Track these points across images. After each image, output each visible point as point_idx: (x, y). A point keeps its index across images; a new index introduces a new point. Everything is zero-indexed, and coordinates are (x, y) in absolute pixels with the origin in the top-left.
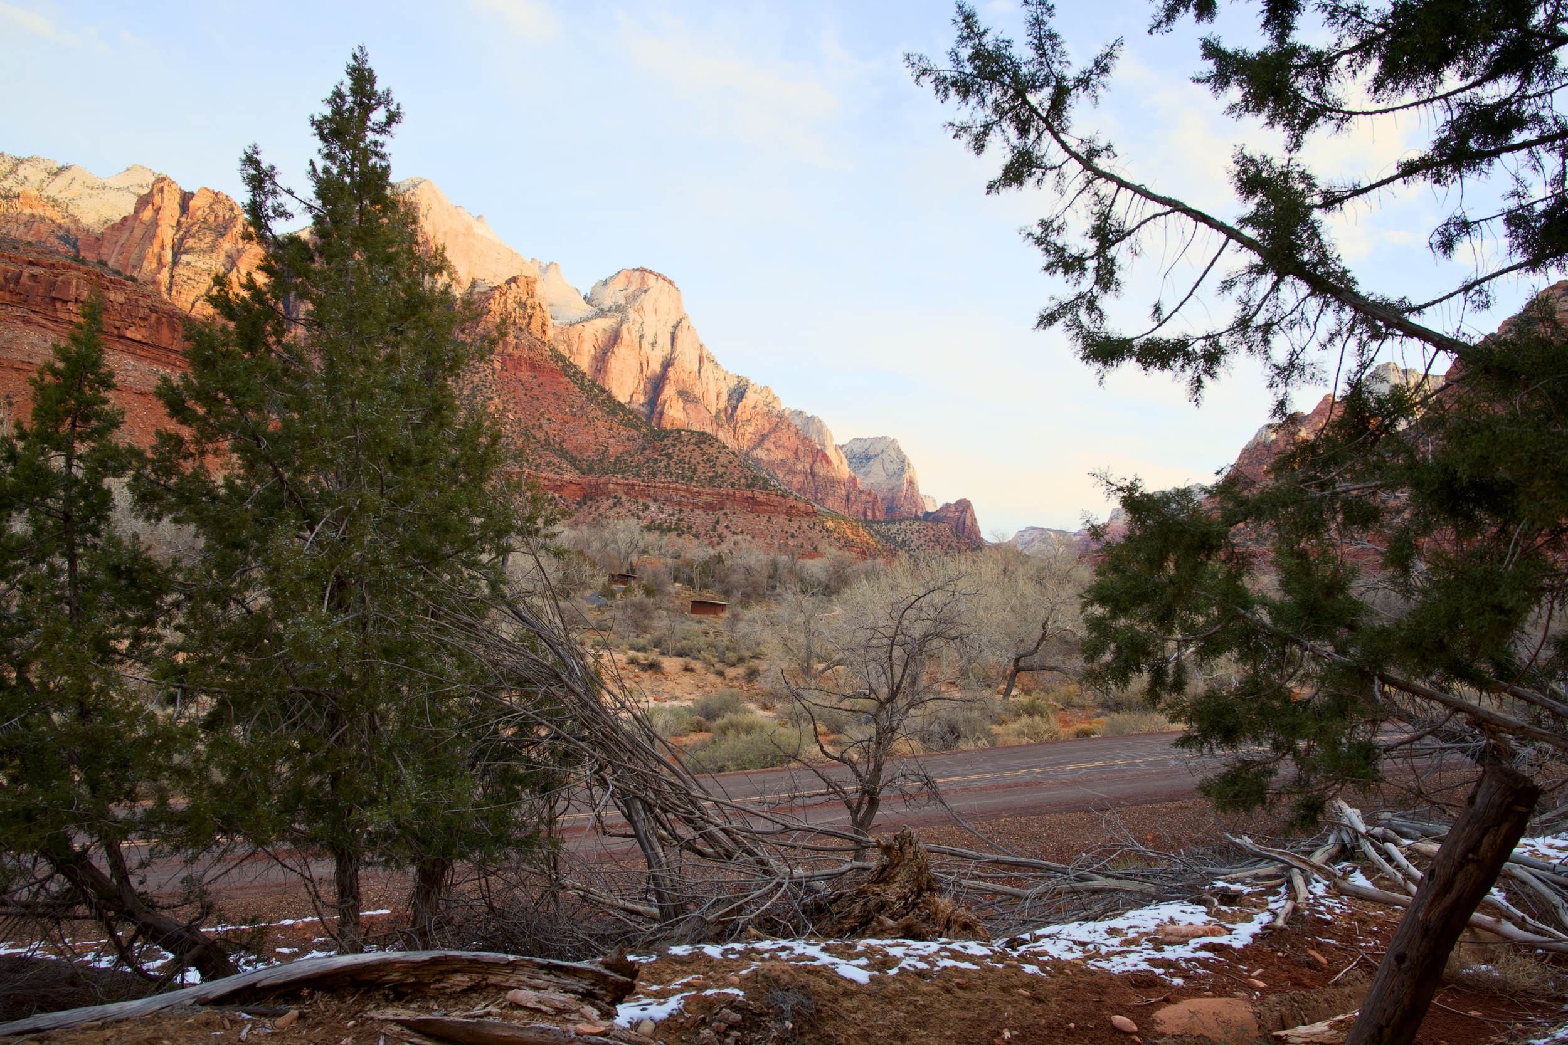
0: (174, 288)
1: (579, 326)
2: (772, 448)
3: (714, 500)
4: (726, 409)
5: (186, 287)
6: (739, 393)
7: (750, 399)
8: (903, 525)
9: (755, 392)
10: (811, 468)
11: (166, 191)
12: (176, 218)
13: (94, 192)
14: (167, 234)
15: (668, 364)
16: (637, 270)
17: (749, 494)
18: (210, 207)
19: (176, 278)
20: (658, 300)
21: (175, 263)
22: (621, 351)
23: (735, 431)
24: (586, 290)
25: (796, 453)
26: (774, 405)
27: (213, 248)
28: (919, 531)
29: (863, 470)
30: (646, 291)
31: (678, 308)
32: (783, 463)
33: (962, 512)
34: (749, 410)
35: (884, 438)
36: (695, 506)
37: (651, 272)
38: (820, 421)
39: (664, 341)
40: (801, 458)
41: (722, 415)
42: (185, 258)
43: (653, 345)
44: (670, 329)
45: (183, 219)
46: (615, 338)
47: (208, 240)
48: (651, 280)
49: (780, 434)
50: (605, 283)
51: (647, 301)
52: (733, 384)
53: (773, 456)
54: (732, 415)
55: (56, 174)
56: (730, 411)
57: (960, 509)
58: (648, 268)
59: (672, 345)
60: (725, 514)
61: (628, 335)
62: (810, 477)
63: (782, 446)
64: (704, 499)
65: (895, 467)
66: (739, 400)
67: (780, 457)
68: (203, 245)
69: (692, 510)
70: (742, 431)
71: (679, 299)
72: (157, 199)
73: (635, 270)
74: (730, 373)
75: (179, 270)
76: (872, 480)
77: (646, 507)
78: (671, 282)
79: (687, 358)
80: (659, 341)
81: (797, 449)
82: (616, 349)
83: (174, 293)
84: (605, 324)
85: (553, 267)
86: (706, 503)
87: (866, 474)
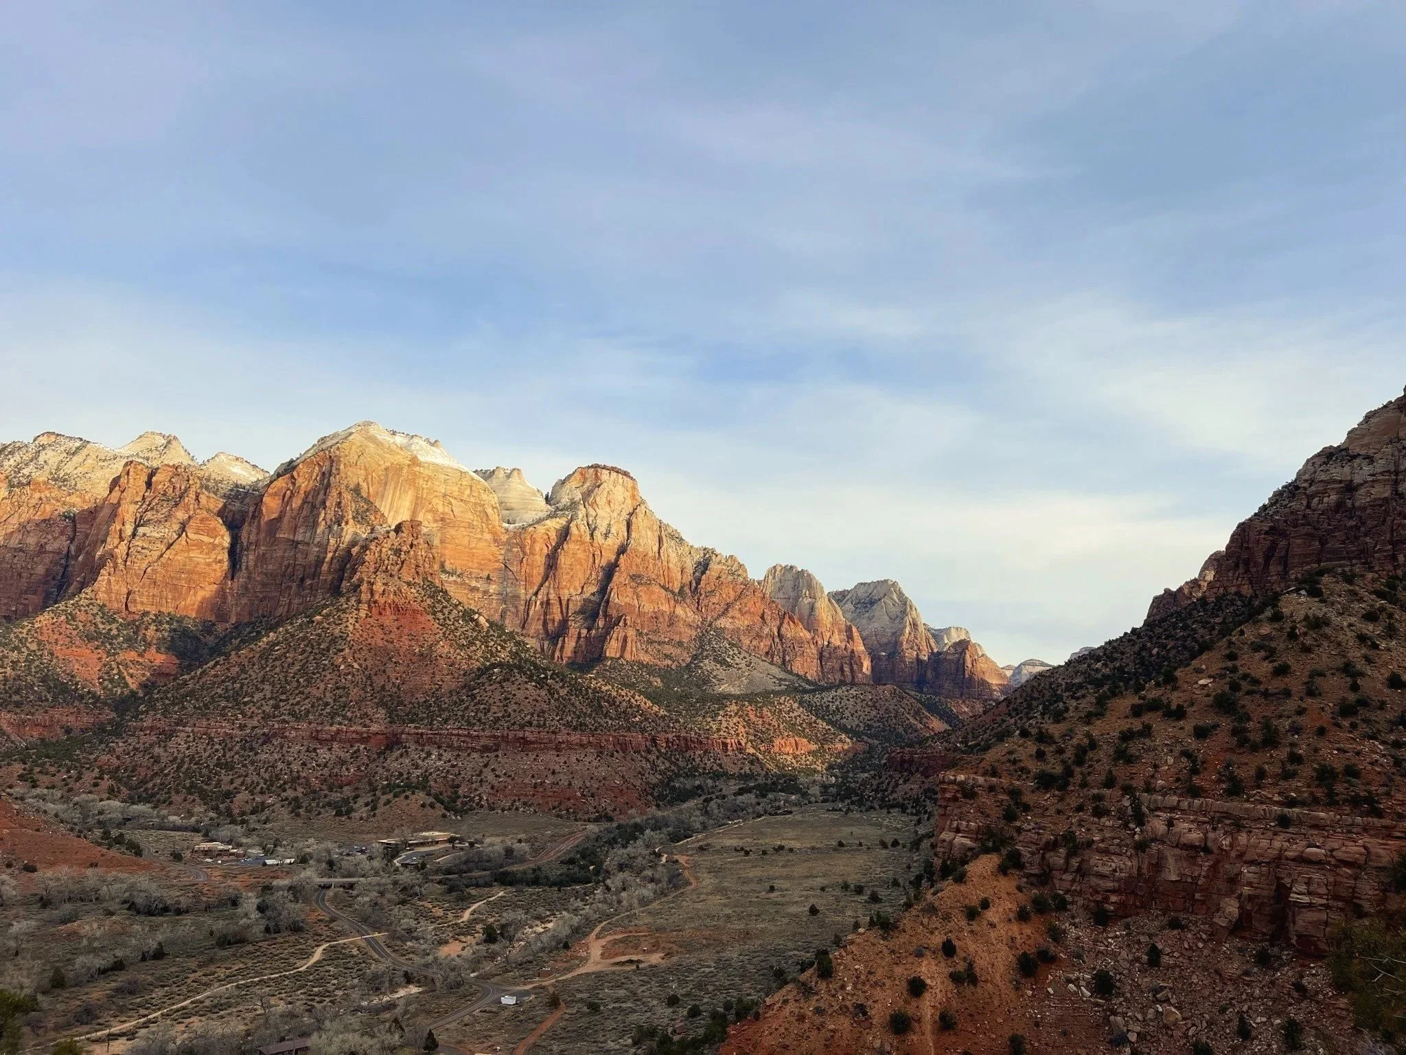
0: (129, 559)
1: (531, 529)
2: (738, 615)
3: (490, 743)
4: (691, 583)
5: (139, 557)
6: (703, 566)
7: (715, 568)
8: (840, 691)
9: (720, 563)
10: (779, 632)
11: (131, 473)
12: (141, 494)
13: (105, 464)
14: (129, 511)
15: (622, 550)
16: (592, 467)
17: (520, 734)
18: (170, 481)
19: (132, 549)
20: (614, 491)
21: (134, 535)
22: (570, 547)
23: (698, 603)
24: (547, 489)
25: (762, 617)
26: (740, 572)
27: (168, 517)
28: (856, 697)
29: (867, 615)
30: (599, 486)
31: (633, 497)
32: (749, 629)
33: (961, 653)
34: (713, 580)
35: (886, 581)
36: (473, 749)
37: (604, 468)
38: (809, 575)
39: (619, 529)
40: (768, 621)
41: (687, 589)
42: (141, 530)
43: (606, 536)
44: (625, 516)
45: (147, 494)
46: (564, 534)
47: (164, 510)
48: (605, 475)
49: (745, 601)
50: (563, 482)
51: (601, 497)
52: (698, 557)
53: (738, 623)
54: (696, 588)
55: (74, 454)
56: (694, 584)
57: (959, 650)
58: (601, 463)
59: (628, 532)
60: (497, 756)
61: (579, 529)
62: (777, 640)
63: (749, 612)
64: (483, 742)
65: (895, 610)
66: (703, 573)
67: (746, 623)
68: (160, 516)
69: (469, 755)
70: (706, 602)
71: (634, 488)
72: (123, 481)
73: (589, 467)
74: (696, 546)
75: (138, 542)
76: (876, 625)
77: (429, 754)
78: (626, 474)
79: (645, 540)
80: (613, 530)
81: (763, 614)
82: (565, 546)
83: (128, 563)
84: (556, 524)
85: (515, 473)
86: (482, 746)
87: (870, 619)
